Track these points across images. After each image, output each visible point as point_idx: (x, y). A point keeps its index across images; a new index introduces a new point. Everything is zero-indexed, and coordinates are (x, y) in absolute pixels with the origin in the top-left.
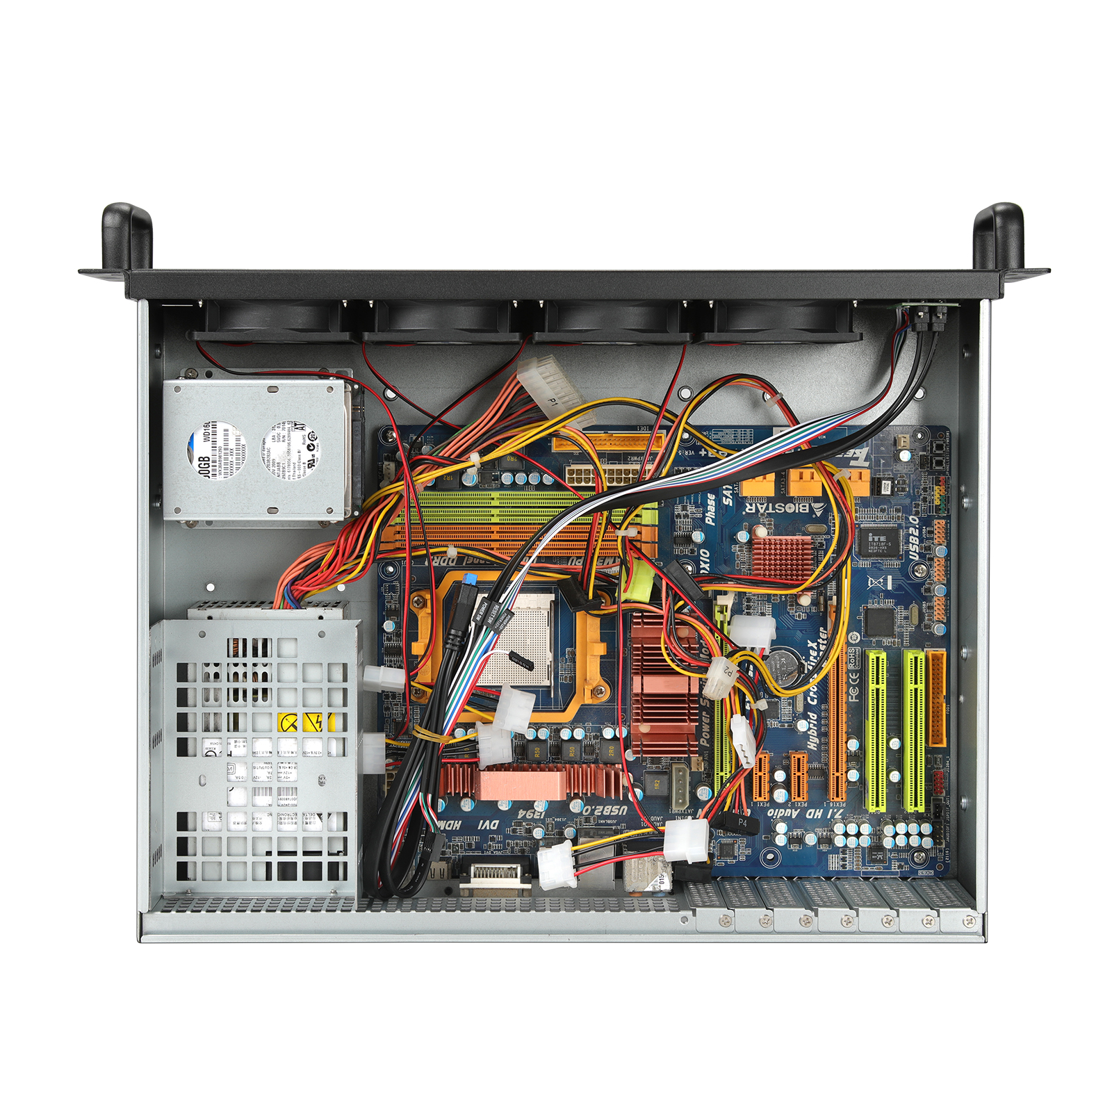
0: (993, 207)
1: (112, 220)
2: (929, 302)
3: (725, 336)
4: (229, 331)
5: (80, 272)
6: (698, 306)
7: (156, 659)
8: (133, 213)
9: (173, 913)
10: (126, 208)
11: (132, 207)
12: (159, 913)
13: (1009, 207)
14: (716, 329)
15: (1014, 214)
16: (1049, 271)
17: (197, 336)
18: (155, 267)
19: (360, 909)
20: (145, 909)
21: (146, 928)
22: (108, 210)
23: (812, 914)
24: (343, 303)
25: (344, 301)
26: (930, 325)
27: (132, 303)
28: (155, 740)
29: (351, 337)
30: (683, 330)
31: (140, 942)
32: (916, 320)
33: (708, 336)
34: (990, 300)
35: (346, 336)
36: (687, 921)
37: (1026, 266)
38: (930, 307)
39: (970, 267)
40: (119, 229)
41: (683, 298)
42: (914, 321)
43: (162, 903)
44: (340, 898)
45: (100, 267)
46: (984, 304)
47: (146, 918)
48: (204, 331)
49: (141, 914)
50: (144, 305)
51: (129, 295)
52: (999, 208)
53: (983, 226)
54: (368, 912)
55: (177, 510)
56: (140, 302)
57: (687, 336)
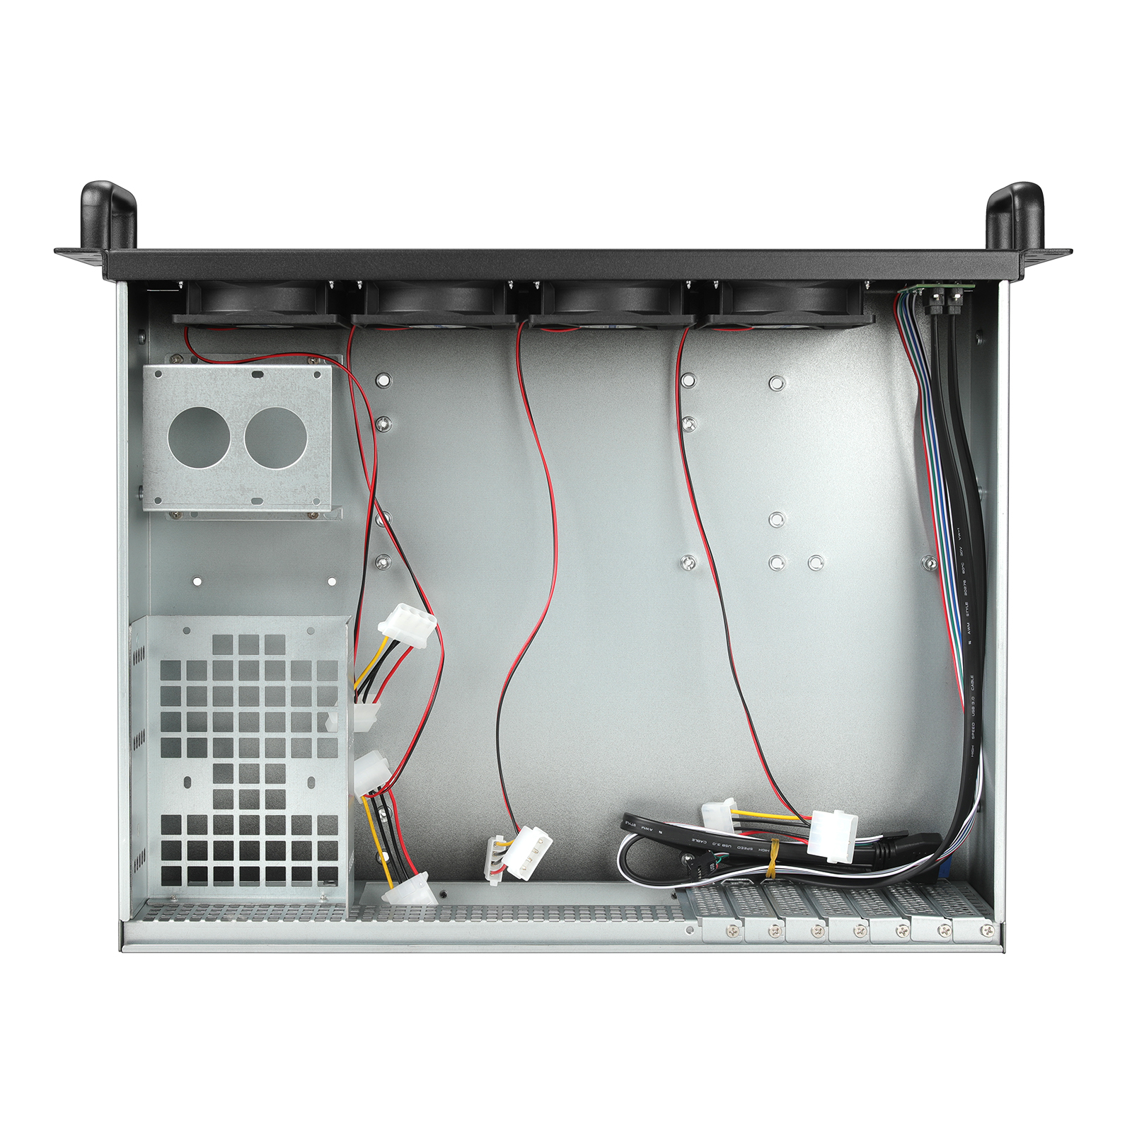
0: (1011, 187)
1: (91, 198)
2: (944, 283)
3: (732, 319)
4: (211, 313)
5: (56, 251)
6: (702, 286)
7: (137, 657)
8: (113, 192)
9: (156, 921)
10: (107, 186)
11: (113, 186)
12: (141, 921)
13: (1028, 185)
14: (722, 311)
15: (1032, 194)
16: (1071, 251)
17: (176, 318)
18: (139, 246)
19: (352, 918)
20: (126, 917)
21: (128, 937)
22: (88, 187)
23: (823, 922)
24: (329, 284)
25: (330, 282)
26: (946, 308)
27: (111, 285)
28: (137, 741)
29: (338, 320)
30: (686, 312)
31: (121, 951)
32: (931, 303)
33: (713, 319)
34: (1010, 281)
35: (333, 319)
36: (693, 931)
37: (1047, 246)
38: (946, 289)
39: (984, 247)
40: (99, 207)
41: (687, 277)
42: (928, 303)
43: (144, 909)
44: (330, 905)
45: (79, 246)
46: (1003, 286)
47: (128, 927)
48: (185, 314)
49: (123, 923)
50: (123, 287)
51: (106, 276)
52: (1016, 187)
53: (998, 207)
54: (359, 921)
55: (158, 500)
56: (119, 283)
57: (691, 319)
